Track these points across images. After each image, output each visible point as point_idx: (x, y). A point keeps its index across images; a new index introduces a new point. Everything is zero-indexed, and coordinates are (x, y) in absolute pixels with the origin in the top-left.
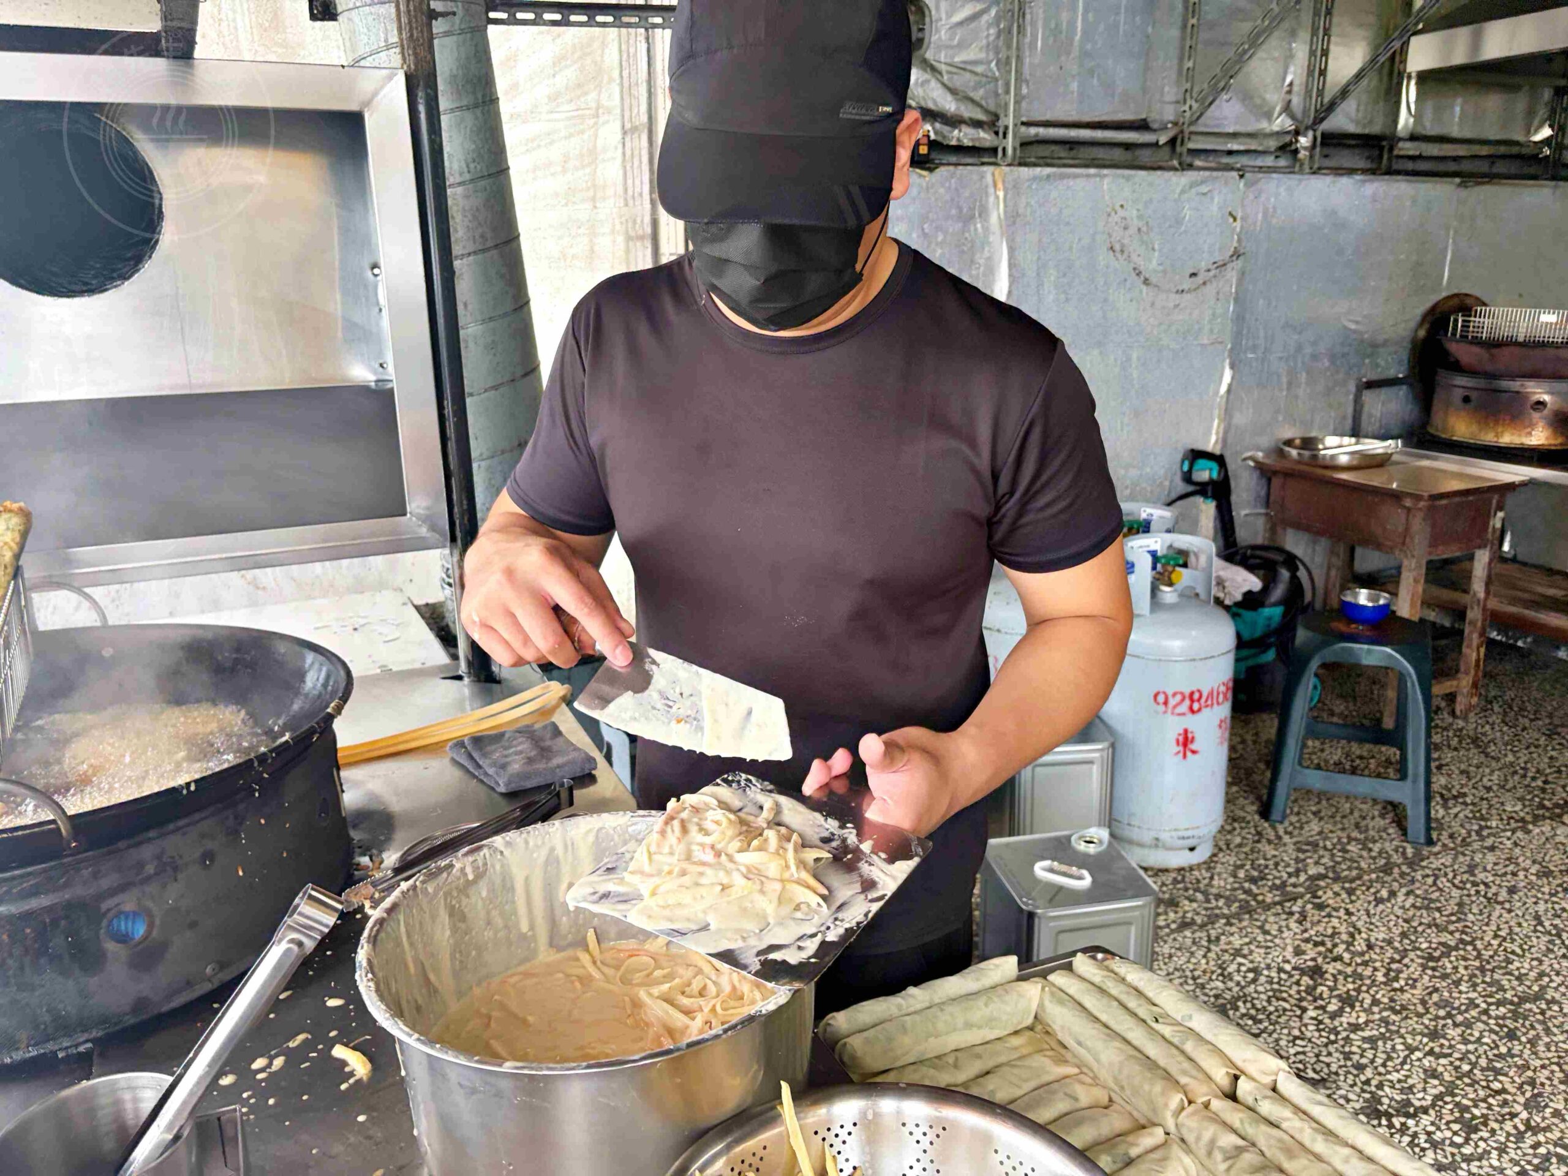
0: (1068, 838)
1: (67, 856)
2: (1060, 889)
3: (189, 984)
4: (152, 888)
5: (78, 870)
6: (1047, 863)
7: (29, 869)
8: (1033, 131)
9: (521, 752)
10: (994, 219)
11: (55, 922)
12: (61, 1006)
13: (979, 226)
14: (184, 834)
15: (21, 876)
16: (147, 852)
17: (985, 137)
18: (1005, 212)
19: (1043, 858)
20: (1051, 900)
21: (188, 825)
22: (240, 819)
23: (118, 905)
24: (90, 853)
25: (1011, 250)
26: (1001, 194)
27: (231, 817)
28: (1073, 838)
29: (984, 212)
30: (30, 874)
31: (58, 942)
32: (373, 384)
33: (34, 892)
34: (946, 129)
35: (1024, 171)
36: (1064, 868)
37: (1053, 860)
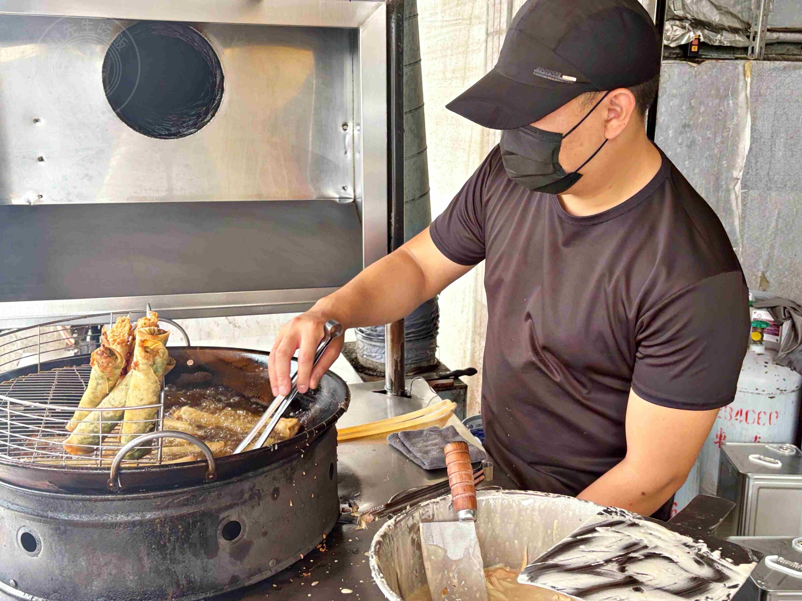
0: (790, 541)
1: (206, 483)
2: (786, 576)
3: (260, 571)
4: (246, 508)
5: (209, 493)
6: (776, 557)
7: (186, 489)
8: (775, 35)
9: (436, 444)
10: (742, 97)
11: (195, 523)
12: (192, 575)
13: (731, 102)
14: (266, 476)
15: (181, 493)
16: (246, 485)
17: (739, 40)
18: (751, 92)
19: (772, 554)
20: (779, 584)
21: (268, 471)
22: (293, 469)
23: (228, 516)
24: (218, 483)
25: (754, 119)
26: (749, 80)
27: (289, 468)
28: (793, 542)
29: (735, 93)
30: (185, 492)
31: (195, 536)
32: (338, 200)
33: (186, 503)
34: (711, 34)
35: (768, 64)
36: (787, 562)
37: (780, 555)
